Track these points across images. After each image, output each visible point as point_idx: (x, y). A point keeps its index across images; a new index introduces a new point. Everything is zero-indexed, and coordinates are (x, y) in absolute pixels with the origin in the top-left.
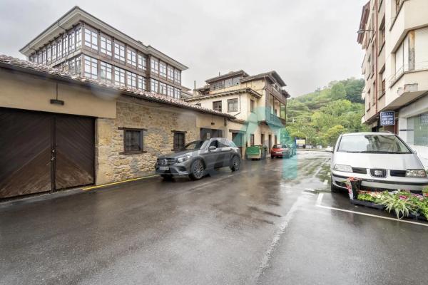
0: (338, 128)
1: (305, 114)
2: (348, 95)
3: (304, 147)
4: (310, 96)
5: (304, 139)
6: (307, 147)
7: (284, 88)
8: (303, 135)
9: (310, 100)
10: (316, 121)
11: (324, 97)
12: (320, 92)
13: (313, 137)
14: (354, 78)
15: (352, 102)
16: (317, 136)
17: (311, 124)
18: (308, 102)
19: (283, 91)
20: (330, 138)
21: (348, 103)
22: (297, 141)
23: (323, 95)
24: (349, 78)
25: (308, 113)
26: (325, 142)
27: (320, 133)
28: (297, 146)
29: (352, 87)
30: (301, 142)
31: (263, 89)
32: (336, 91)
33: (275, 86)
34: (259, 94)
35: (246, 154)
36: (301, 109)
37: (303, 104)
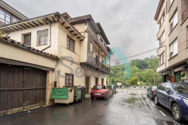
2: (137, 65)
3: (121, 87)
4: (123, 65)
5: (121, 82)
6: (122, 87)
7: (108, 46)
8: (120, 81)
15: (139, 68)
16: (126, 81)
18: (122, 67)
19: (107, 47)
20: (132, 82)
21: (137, 68)
22: (117, 83)
24: (137, 59)
25: (122, 72)
28: (117, 86)
29: (138, 62)
30: (119, 84)
31: (86, 32)
32: (133, 63)
33: (100, 37)
34: (81, 35)
35: (53, 97)
36: (119, 70)
37: (120, 68)
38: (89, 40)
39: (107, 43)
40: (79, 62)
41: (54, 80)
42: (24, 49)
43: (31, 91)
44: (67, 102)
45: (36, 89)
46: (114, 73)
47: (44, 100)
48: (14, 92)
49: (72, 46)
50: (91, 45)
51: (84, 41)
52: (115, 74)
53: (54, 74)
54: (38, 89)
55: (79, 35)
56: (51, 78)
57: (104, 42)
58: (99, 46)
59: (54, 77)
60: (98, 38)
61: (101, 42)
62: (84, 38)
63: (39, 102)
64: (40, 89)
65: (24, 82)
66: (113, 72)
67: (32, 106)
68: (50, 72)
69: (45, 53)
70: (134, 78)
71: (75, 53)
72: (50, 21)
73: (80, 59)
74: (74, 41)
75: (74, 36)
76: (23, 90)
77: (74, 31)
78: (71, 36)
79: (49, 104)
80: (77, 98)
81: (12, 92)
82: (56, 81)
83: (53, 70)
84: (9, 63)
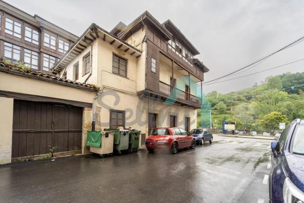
0: (275, 115)
1: (243, 104)
2: (284, 87)
3: (233, 132)
4: (247, 90)
5: (234, 124)
6: (237, 132)
9: (248, 93)
10: (252, 109)
11: (261, 90)
12: (257, 86)
13: (250, 124)
14: (289, 73)
15: (289, 93)
16: (254, 122)
17: (248, 112)
18: (245, 94)
20: (266, 124)
21: (285, 94)
23: (260, 89)
24: (285, 73)
25: (245, 103)
26: (261, 128)
27: (257, 120)
29: (288, 80)
30: (229, 127)
31: (143, 41)
32: (272, 83)
33: (174, 46)
34: (136, 49)
35: (89, 143)
36: (240, 100)
37: (241, 96)
38: (148, 54)
39: (194, 52)
40: (135, 91)
41: (92, 120)
42: (49, 82)
43: (62, 134)
44: (101, 152)
45: (68, 132)
46: (228, 106)
47: (80, 147)
48: (41, 134)
49: (122, 68)
50: (154, 61)
51: (141, 57)
52: (230, 110)
53: (91, 111)
54: (71, 132)
55: (132, 50)
56: (88, 117)
57: (184, 52)
58: (172, 60)
59: (91, 115)
60: (170, 47)
61: (177, 53)
62: (141, 52)
63: (73, 149)
64: (74, 132)
65: (53, 123)
66: (225, 105)
67: (63, 154)
68: (86, 109)
69: (77, 84)
70: (272, 114)
71: (128, 79)
72: (90, 39)
73: (136, 86)
74: (126, 61)
75: (125, 53)
76: (51, 132)
77: (122, 45)
78: (119, 53)
79: (84, 152)
80: (120, 148)
81: (39, 134)
82: (94, 121)
83: (90, 106)
84: (33, 100)
